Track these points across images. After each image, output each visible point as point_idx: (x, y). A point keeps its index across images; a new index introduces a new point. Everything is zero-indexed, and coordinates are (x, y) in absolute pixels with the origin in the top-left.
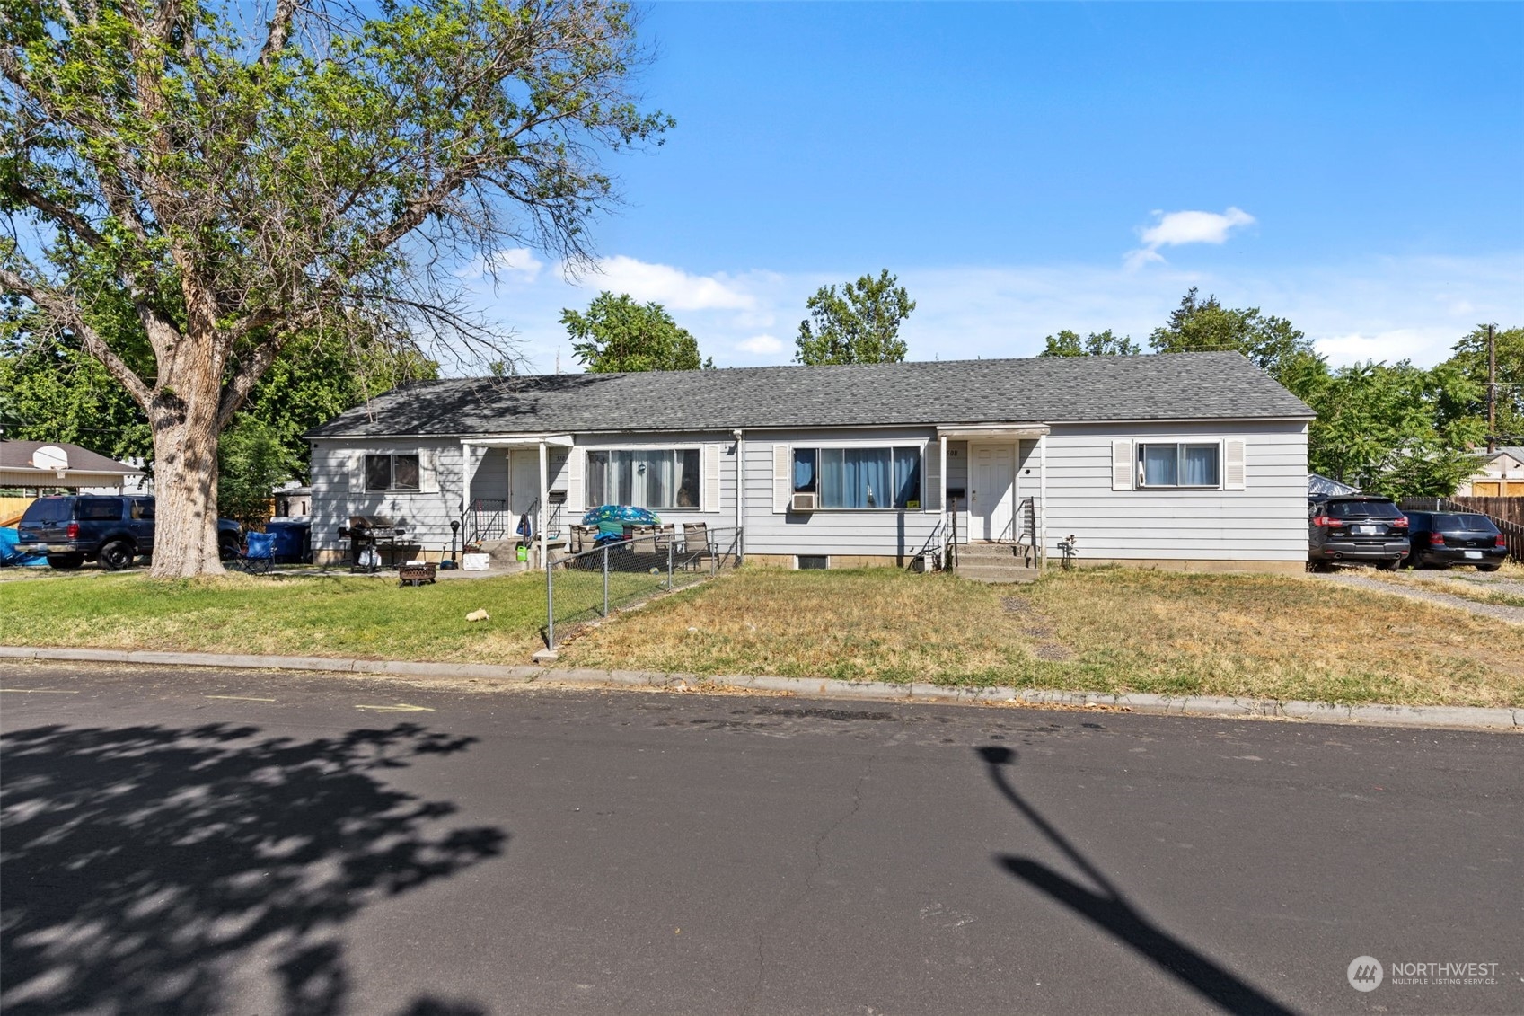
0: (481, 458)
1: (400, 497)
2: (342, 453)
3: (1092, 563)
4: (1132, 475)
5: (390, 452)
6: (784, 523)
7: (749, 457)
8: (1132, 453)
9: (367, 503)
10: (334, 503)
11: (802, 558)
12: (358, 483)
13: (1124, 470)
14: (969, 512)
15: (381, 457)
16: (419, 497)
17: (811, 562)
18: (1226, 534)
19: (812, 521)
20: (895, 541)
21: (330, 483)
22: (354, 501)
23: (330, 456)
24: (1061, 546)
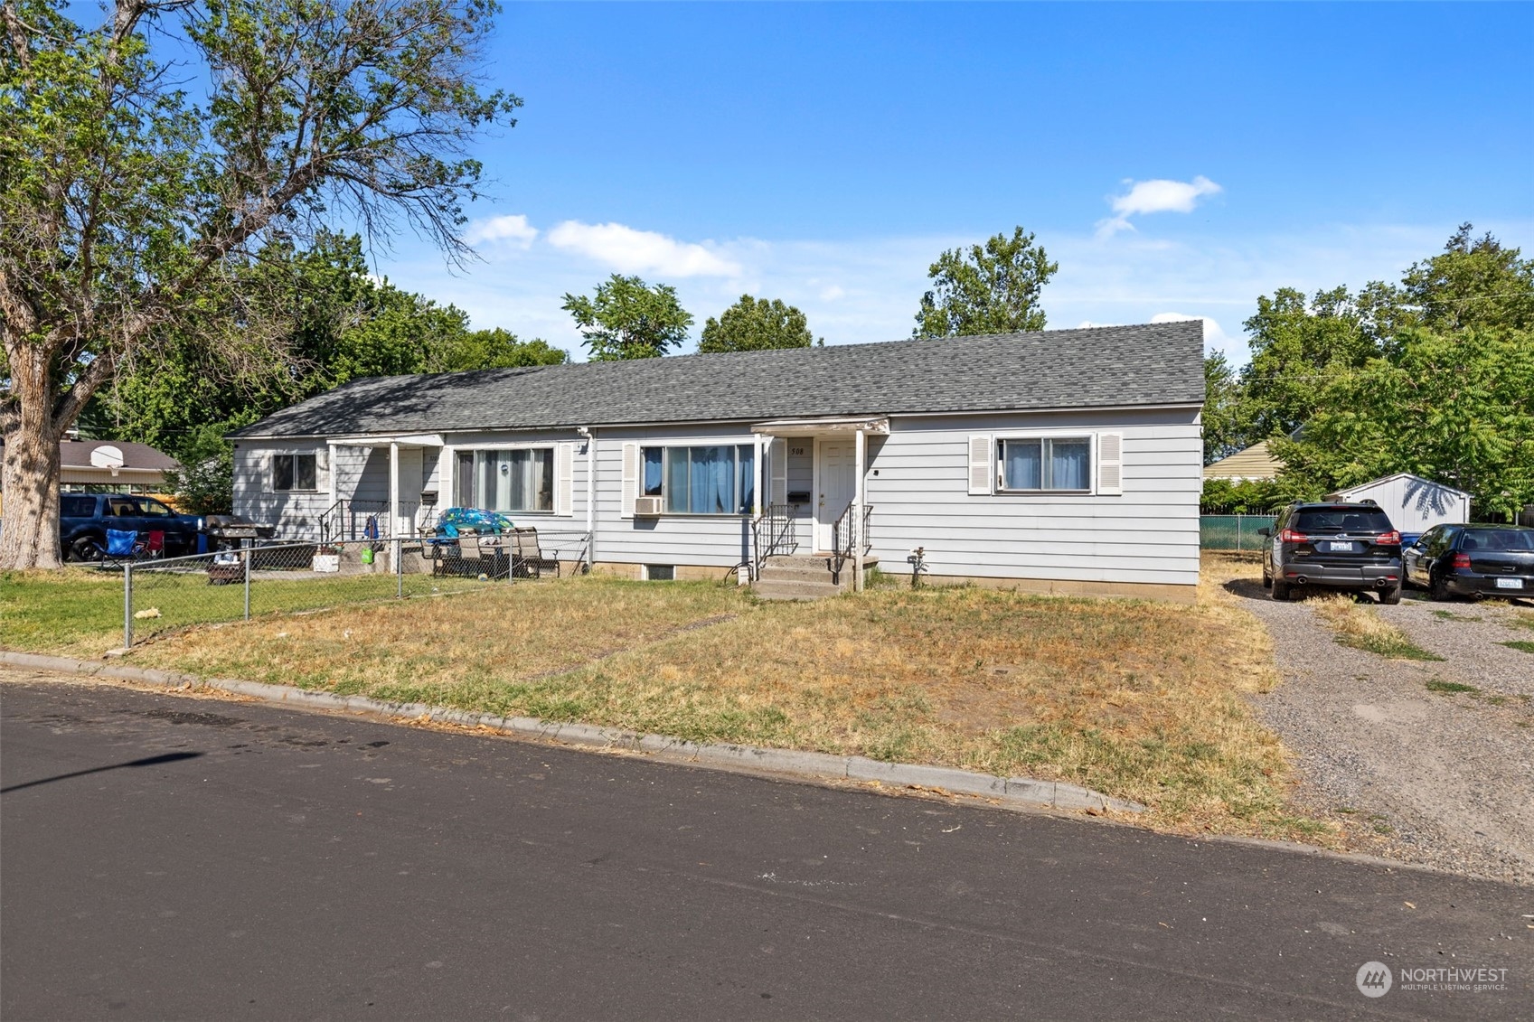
0: (367, 458)
1: (302, 497)
2: (258, 453)
3: (945, 581)
4: (991, 476)
5: (294, 452)
6: (632, 529)
7: (600, 456)
8: (991, 450)
9: (276, 502)
10: (251, 502)
11: (651, 567)
12: (268, 481)
13: (980, 472)
14: (814, 520)
15: (286, 457)
16: (316, 497)
17: (660, 572)
18: (1100, 550)
19: (659, 527)
20: (739, 551)
21: (248, 482)
22: (265, 500)
23: (248, 456)
24: (911, 560)
